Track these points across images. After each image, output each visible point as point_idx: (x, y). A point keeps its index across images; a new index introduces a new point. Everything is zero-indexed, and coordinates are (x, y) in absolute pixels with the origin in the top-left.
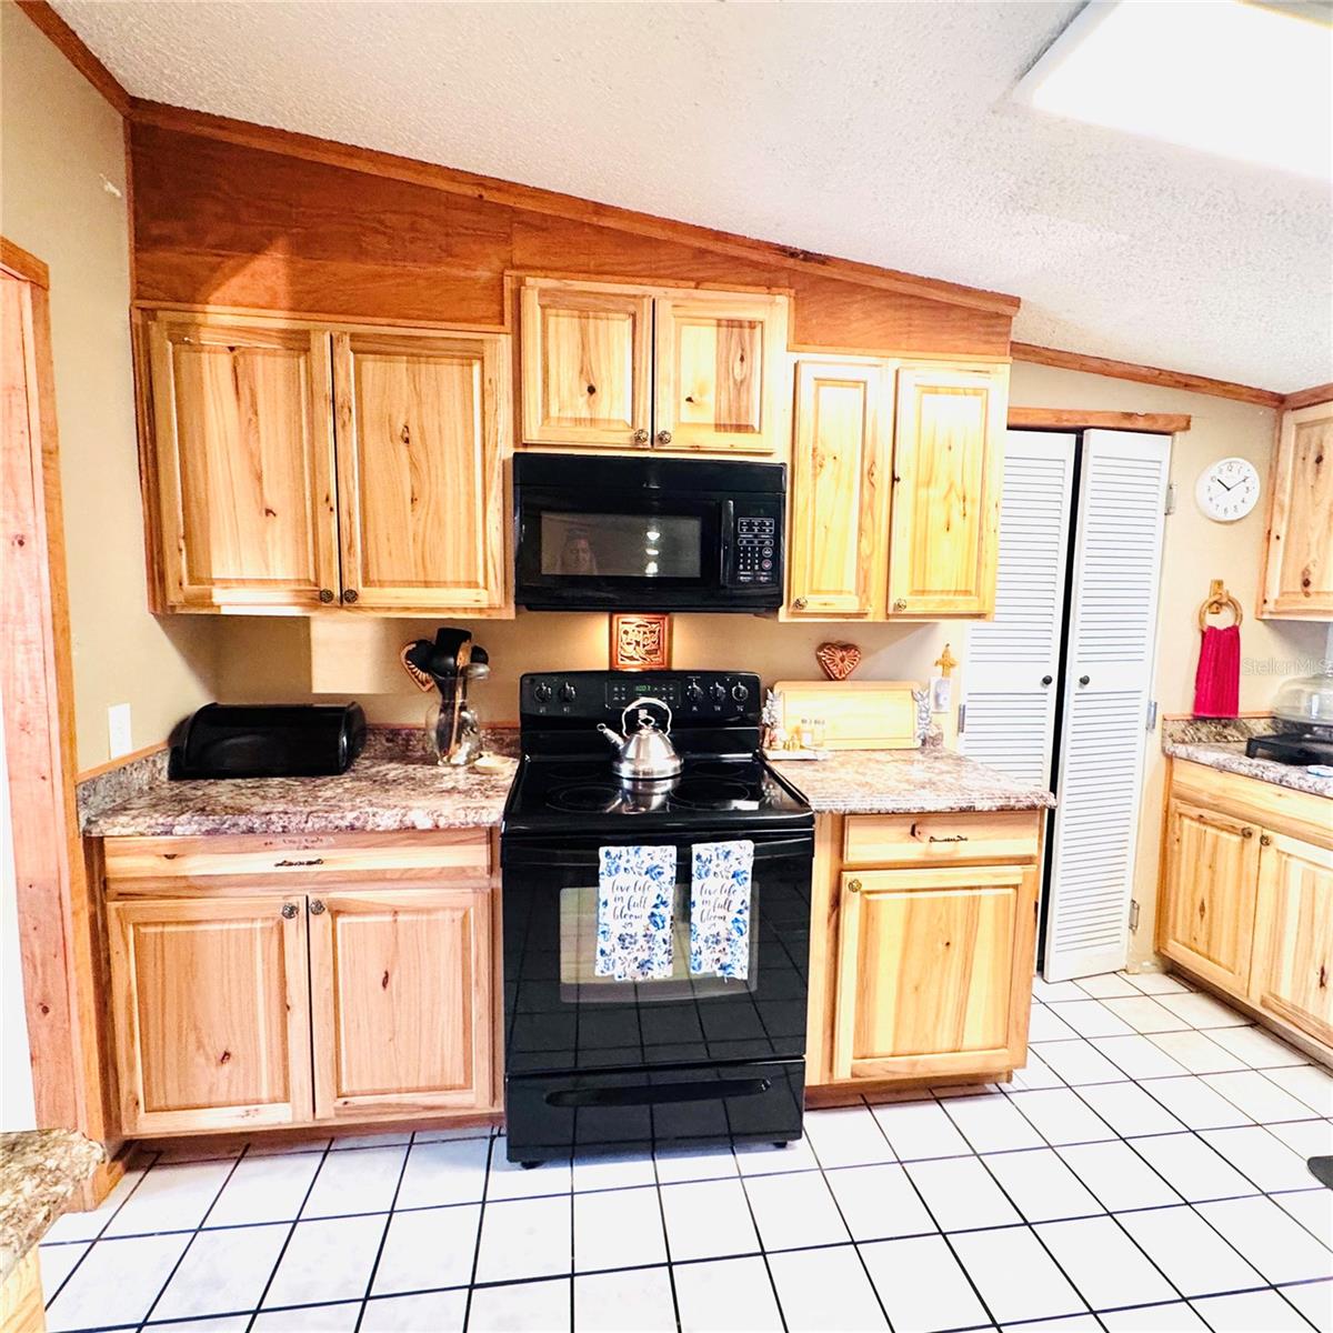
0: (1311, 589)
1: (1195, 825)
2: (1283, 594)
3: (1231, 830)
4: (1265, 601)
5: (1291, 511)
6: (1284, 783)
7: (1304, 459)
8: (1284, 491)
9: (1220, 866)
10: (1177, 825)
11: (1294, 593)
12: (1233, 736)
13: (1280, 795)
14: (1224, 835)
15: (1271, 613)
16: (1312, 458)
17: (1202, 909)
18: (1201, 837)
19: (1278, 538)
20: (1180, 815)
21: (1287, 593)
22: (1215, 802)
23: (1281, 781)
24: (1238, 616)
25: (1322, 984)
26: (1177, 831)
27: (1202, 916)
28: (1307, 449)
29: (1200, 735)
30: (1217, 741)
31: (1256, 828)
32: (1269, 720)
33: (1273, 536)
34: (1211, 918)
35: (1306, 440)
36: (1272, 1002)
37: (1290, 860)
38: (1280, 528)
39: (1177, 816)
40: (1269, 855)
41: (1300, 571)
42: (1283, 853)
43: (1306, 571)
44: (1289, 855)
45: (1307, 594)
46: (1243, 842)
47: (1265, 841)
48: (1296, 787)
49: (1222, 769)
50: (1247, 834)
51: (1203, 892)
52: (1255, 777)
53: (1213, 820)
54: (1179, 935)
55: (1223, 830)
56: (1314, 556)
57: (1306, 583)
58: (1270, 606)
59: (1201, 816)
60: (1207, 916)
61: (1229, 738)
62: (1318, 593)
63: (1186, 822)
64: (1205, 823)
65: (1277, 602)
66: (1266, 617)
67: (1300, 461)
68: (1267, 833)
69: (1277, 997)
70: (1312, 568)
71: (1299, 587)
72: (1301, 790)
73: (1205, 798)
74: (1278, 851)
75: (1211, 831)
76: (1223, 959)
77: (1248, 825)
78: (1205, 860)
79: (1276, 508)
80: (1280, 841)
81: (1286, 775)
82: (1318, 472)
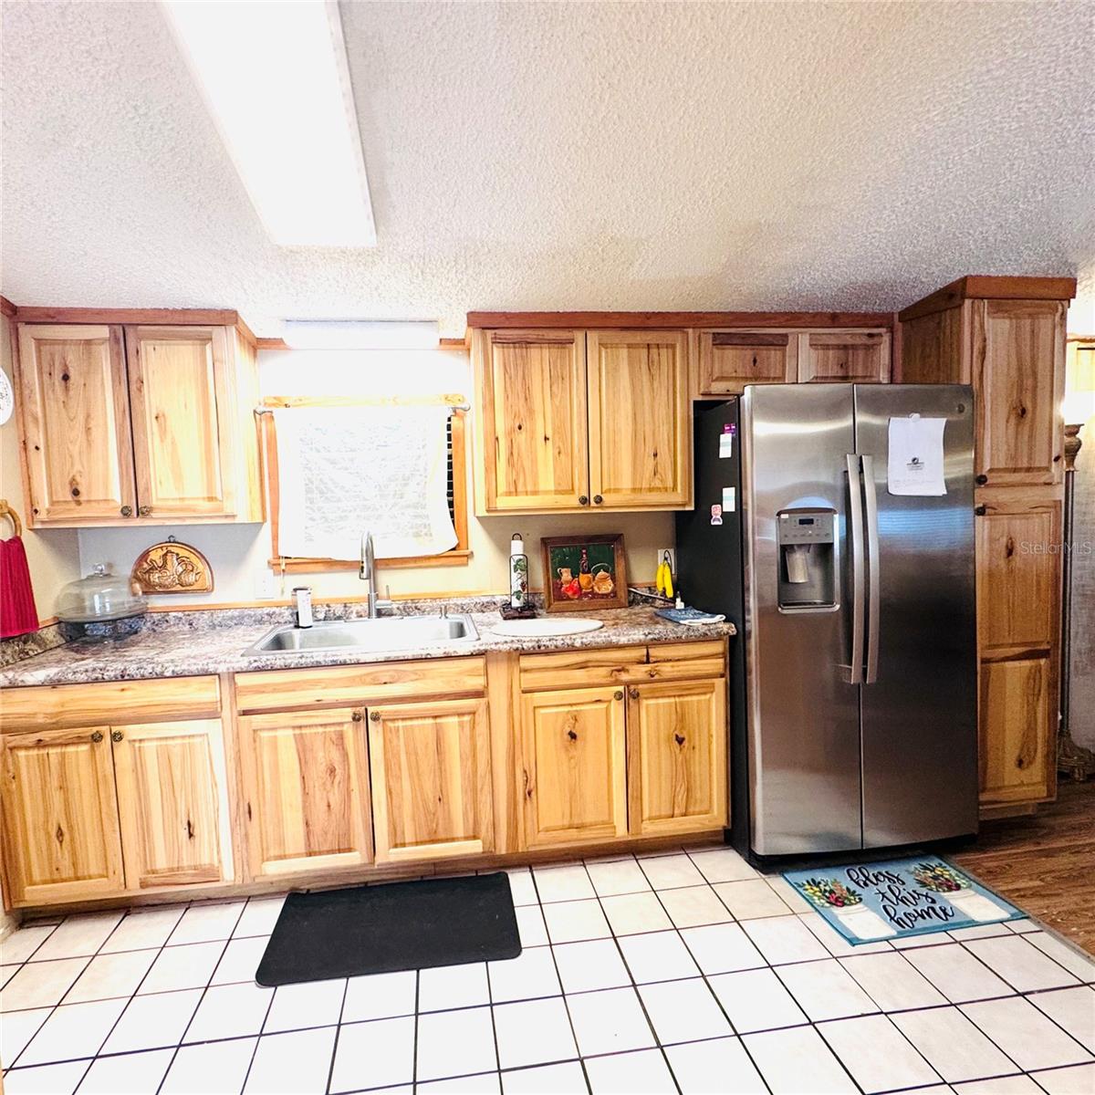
0: (82, 498)
1: (34, 752)
2: (53, 503)
3: (79, 740)
4: (36, 511)
5: (46, 424)
6: (126, 677)
7: (50, 374)
8: (36, 403)
9: (74, 783)
10: (10, 760)
11: (65, 502)
12: (33, 651)
13: (123, 690)
14: (71, 749)
15: (43, 522)
16: (58, 376)
17: (60, 833)
18: (44, 763)
19: (37, 448)
20: (11, 749)
21: (58, 502)
22: (54, 720)
23: (123, 676)
24: (17, 527)
25: (191, 835)
26: (11, 768)
27: (61, 842)
28: (52, 364)
29: (7, 658)
30: (22, 659)
31: (104, 729)
32: (55, 627)
33: (31, 447)
34: (72, 840)
35: (49, 357)
36: (151, 878)
37: (142, 745)
38: (36, 437)
39: (8, 750)
40: (123, 749)
41: (67, 481)
42: (134, 741)
43: (73, 481)
44: (141, 741)
45: (79, 503)
46: (92, 749)
47: (117, 737)
48: (139, 677)
49: (55, 684)
50: (97, 738)
51: (57, 816)
52: (96, 680)
53: (54, 739)
54: (37, 876)
55: (66, 745)
56: (78, 467)
57: (76, 493)
58: (43, 516)
59: (40, 740)
60: (67, 837)
61: (31, 653)
62: (89, 501)
63: (22, 753)
64: (45, 746)
65: (49, 511)
66: (38, 526)
67: (46, 377)
68: (115, 729)
69: (153, 872)
70: (78, 479)
71: (69, 497)
72: (143, 678)
73: (40, 720)
74: (129, 741)
75: (52, 751)
76: (94, 870)
77: (95, 729)
78: (55, 783)
79: (29, 419)
80: (131, 731)
81: (125, 669)
82: (67, 389)
